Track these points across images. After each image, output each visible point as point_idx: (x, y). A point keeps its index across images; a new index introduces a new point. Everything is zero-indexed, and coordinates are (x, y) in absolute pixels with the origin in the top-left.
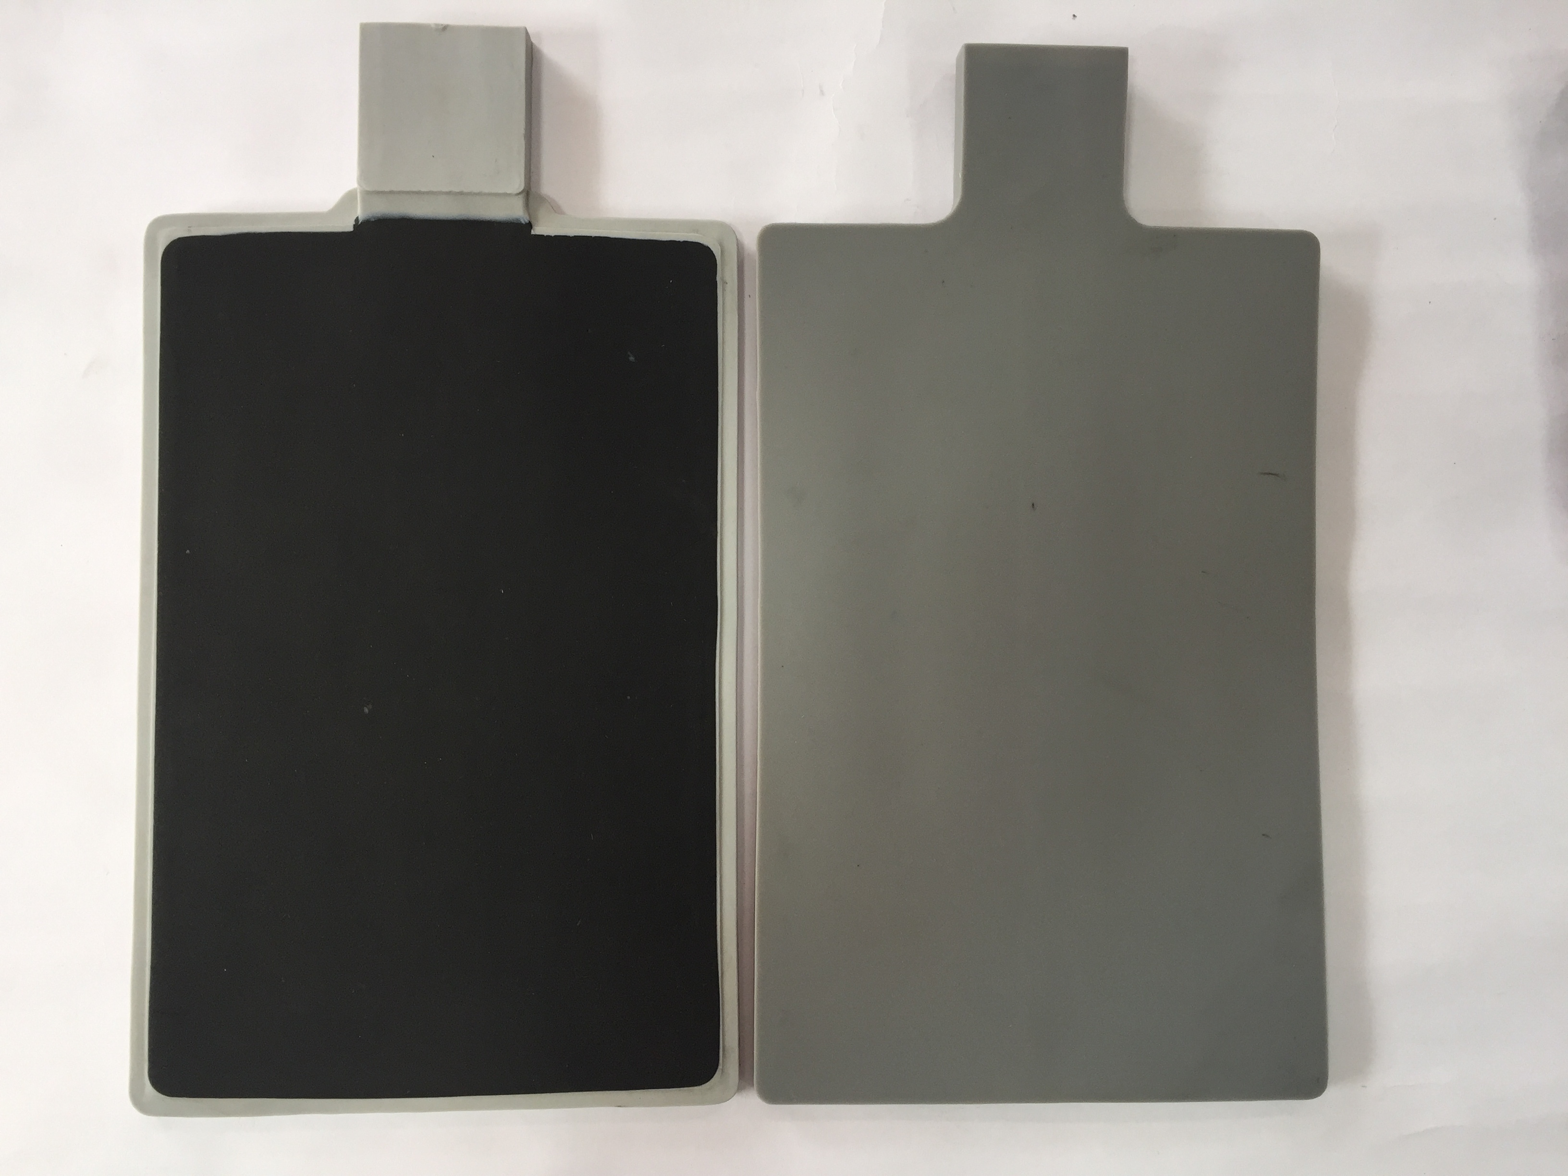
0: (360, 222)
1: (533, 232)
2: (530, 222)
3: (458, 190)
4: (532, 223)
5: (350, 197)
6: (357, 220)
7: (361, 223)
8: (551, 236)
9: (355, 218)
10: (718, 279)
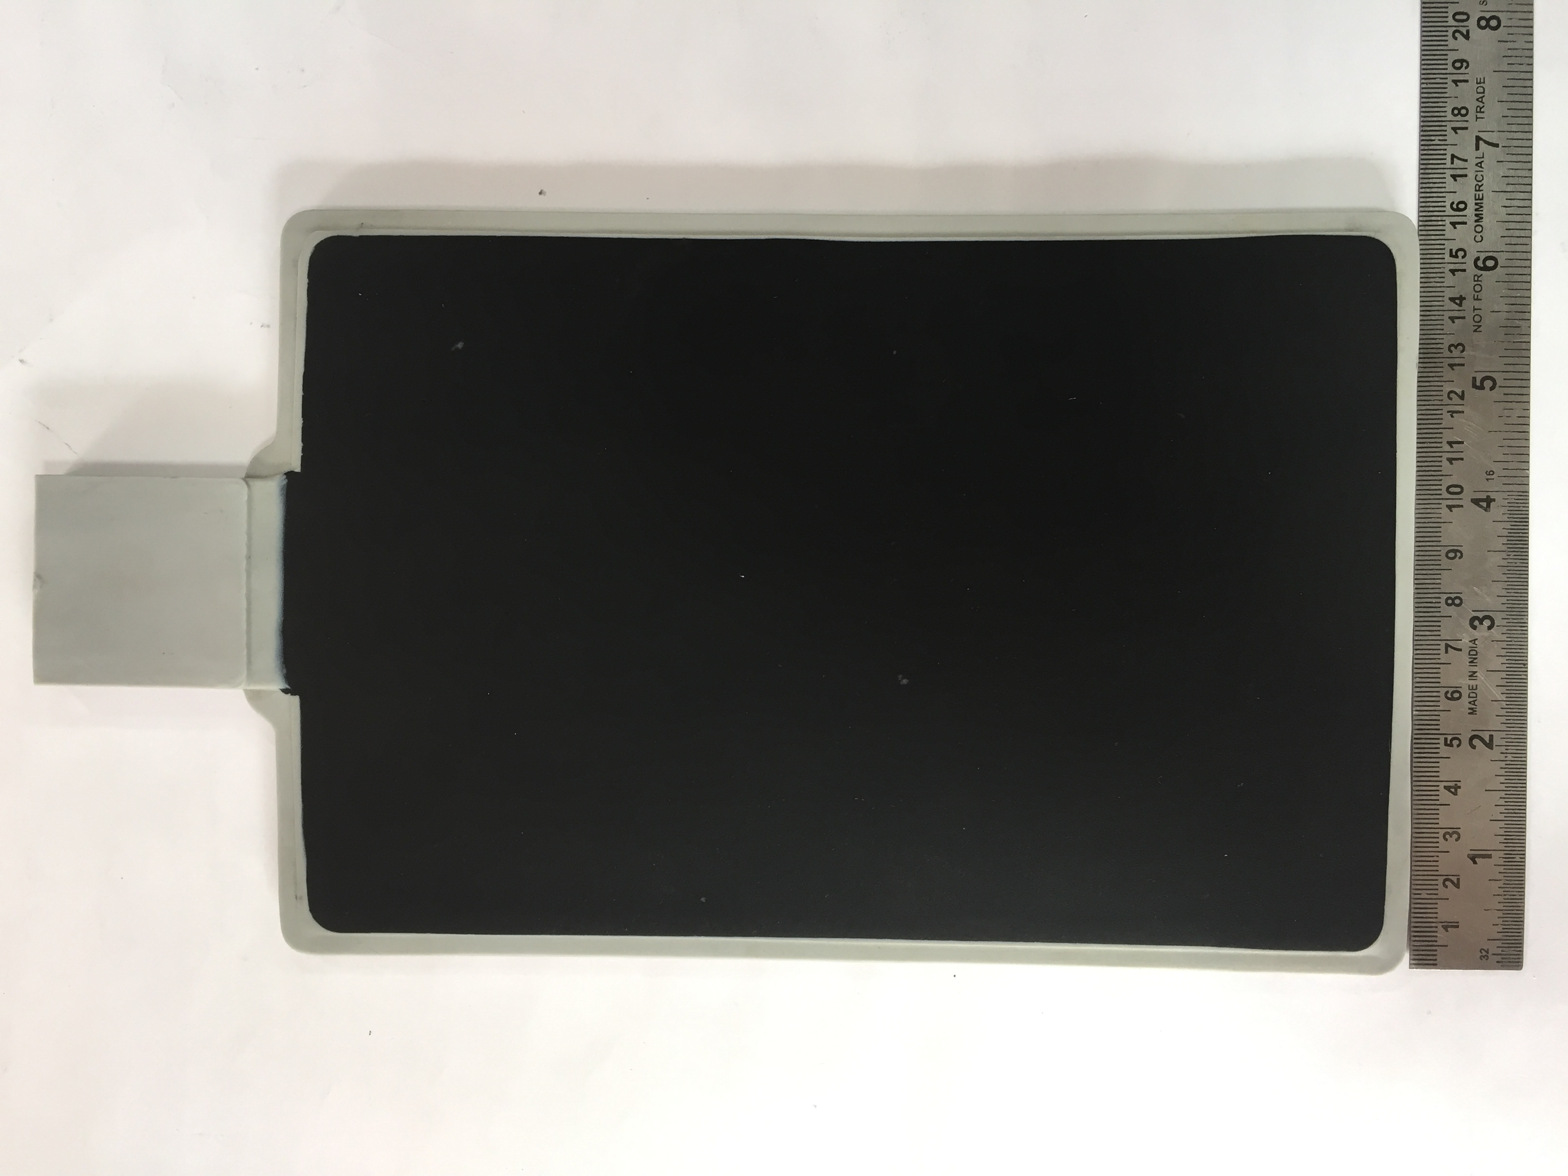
0: (288, 687)
1: (298, 469)
2: (285, 474)
3: (245, 562)
4: (287, 471)
5: (254, 698)
6: (285, 691)
7: (289, 685)
8: (303, 446)
9: (283, 694)
10: (356, 234)
